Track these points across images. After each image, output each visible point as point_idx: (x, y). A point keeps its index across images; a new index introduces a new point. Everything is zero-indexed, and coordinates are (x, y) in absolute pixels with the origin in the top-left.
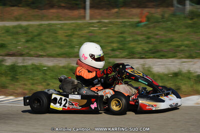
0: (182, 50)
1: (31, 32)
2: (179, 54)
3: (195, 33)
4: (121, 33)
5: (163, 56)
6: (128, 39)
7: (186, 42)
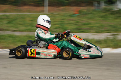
0: (94, 29)
1: (11, 18)
2: (92, 31)
3: (105, 20)
4: (63, 19)
5: (83, 32)
6: (66, 23)
7: (98, 25)
